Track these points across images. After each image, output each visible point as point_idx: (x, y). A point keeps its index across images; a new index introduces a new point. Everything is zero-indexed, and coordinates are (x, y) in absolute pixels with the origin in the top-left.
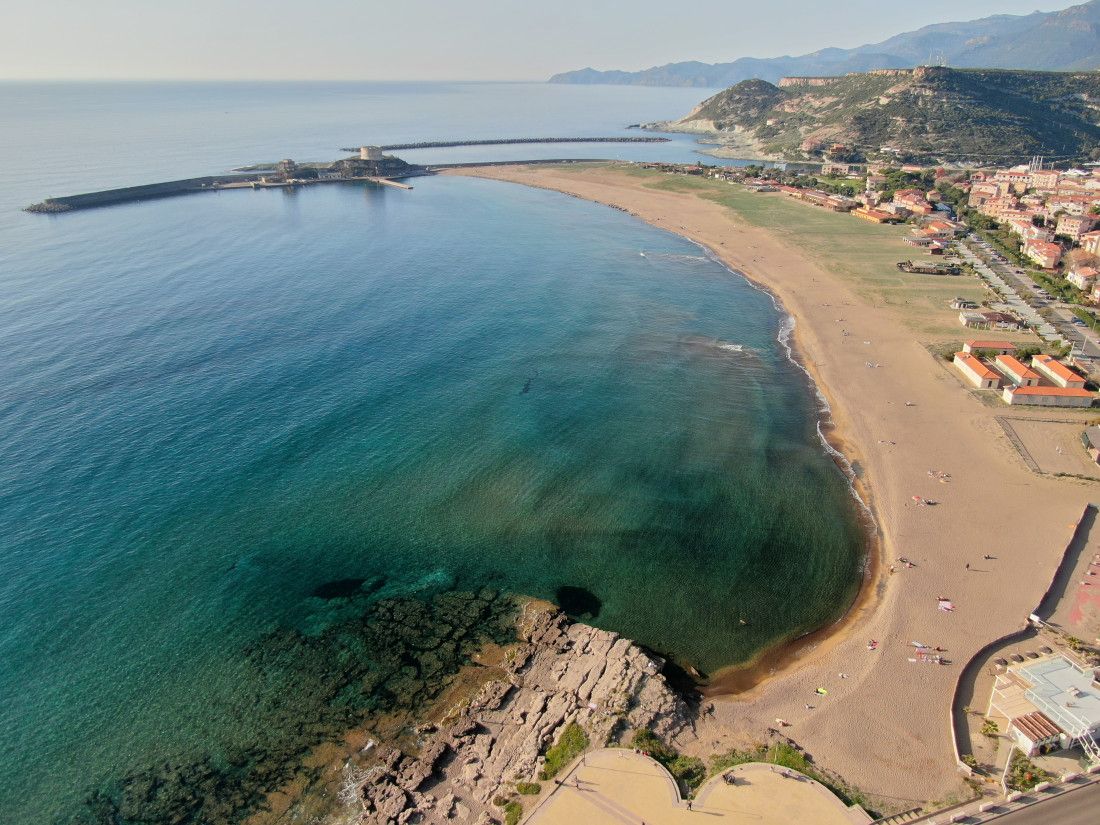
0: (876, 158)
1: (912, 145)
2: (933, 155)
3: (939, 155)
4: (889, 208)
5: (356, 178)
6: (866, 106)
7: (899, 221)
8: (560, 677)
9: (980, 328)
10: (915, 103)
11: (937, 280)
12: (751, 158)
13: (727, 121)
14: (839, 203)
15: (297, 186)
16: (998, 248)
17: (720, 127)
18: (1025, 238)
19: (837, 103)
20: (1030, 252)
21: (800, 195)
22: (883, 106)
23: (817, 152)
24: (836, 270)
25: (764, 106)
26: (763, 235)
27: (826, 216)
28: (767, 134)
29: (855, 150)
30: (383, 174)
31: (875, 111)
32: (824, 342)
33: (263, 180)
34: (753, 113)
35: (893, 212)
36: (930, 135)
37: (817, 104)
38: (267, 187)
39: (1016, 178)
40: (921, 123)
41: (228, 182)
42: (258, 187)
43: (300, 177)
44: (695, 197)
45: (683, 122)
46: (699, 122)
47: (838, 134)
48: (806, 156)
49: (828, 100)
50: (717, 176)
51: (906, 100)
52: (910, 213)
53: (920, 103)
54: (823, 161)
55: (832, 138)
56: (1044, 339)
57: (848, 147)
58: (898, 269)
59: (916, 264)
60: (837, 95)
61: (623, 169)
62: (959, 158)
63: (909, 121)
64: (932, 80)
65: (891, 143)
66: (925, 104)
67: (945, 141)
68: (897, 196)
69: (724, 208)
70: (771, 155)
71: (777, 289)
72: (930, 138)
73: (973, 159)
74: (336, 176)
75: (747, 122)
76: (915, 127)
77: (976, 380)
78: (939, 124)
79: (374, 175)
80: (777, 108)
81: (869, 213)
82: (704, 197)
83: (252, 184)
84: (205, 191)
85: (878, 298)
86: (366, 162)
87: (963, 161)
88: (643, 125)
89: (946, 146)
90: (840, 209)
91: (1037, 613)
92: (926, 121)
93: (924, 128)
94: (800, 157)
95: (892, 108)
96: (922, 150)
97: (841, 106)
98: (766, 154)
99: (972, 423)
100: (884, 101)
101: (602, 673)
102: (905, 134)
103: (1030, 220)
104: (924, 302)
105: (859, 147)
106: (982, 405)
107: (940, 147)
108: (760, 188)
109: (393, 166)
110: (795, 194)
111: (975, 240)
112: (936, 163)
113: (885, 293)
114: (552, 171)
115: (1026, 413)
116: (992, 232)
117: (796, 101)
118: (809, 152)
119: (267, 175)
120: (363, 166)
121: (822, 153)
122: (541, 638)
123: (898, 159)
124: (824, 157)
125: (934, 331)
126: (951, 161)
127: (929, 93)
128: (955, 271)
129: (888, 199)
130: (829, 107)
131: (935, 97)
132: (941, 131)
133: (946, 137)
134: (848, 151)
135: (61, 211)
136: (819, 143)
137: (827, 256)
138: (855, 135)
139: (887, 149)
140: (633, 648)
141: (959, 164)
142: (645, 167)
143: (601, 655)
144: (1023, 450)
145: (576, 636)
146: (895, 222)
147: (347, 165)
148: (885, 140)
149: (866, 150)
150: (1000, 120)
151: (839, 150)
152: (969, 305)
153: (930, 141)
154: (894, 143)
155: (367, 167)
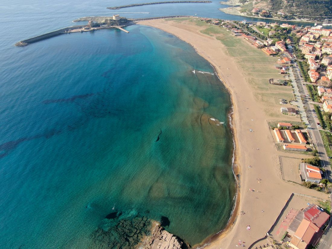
0: (276, 16)
1: (288, 12)
2: (294, 15)
3: (296, 16)
4: (273, 48)
5: (112, 26)
8: (159, 248)
9: (286, 114)
11: (279, 88)
12: (236, 14)
14: (258, 45)
16: (302, 71)
18: (310, 67)
20: (310, 73)
24: (251, 82)
26: (233, 61)
27: (254, 51)
29: (269, 13)
30: (120, 25)
32: (241, 119)
33: (84, 28)
35: (274, 50)
38: (85, 31)
39: (317, 31)
41: (73, 29)
42: (82, 32)
43: (95, 27)
44: (215, 38)
47: (265, 6)
48: (254, 14)
50: (223, 26)
52: (279, 50)
54: (259, 16)
55: (263, 8)
56: (302, 120)
57: (268, 12)
58: (269, 82)
59: (275, 80)
61: (195, 21)
65: (281, 10)
67: (299, 10)
68: (276, 43)
69: (223, 46)
70: (242, 13)
71: (232, 92)
72: (294, 9)
73: (307, 17)
74: (106, 26)
76: (290, 5)
78: (298, 3)
79: (117, 25)
81: (267, 51)
82: (218, 38)
83: (80, 30)
84: (66, 33)
85: (260, 97)
86: (115, 20)
87: (303, 18)
89: (299, 12)
90: (259, 48)
92: (294, 2)
93: (292, 5)
94: (252, 15)
96: (291, 14)
99: (272, 158)
101: (168, 248)
102: (286, 7)
103: (314, 57)
104: (272, 100)
105: (271, 11)
107: (297, 12)
108: (236, 34)
109: (123, 22)
111: (296, 66)
112: (295, 19)
113: (263, 95)
115: (288, 154)
116: (302, 61)
118: (255, 13)
119: (85, 26)
120: (114, 22)
121: (258, 14)
123: (283, 17)
124: (259, 15)
125: (272, 115)
126: (300, 18)
128: (286, 84)
129: (273, 44)
132: (298, 6)
134: (267, 13)
135: (25, 46)
136: (258, 10)
137: (249, 74)
138: (270, 7)
139: (280, 13)
140: (176, 240)
141: (302, 19)
142: (201, 21)
143: (169, 241)
144: (282, 171)
145: (164, 235)
146: (274, 55)
147: (109, 22)
148: (279, 9)
149: (273, 13)
150: (318, 2)
151: (264, 13)
152: (285, 102)
153: (294, 10)
154: (283, 10)
155: (115, 22)
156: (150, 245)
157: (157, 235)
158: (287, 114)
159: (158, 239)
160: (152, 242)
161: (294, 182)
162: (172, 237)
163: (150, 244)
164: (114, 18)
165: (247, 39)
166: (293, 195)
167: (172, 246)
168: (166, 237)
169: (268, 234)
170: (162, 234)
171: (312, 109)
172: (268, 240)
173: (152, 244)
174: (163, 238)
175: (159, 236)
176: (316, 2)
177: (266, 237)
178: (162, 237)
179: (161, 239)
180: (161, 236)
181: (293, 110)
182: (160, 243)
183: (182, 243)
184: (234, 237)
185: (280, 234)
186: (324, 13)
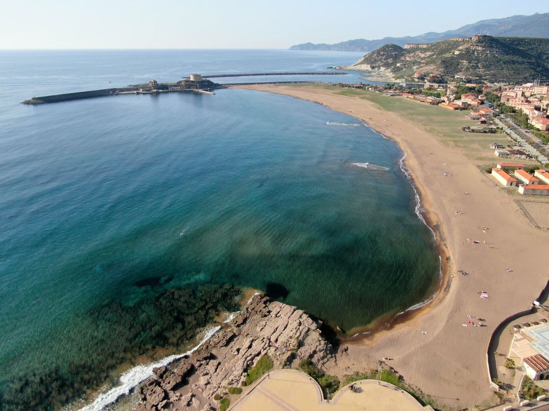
0: (453, 81)
1: (471, 75)
2: (483, 79)
3: (486, 79)
4: (459, 103)
5: (187, 89)
6: (448, 55)
7: (464, 109)
8: (261, 330)
9: (506, 158)
10: (473, 53)
11: (483, 136)
12: (388, 81)
13: (377, 65)
14: (432, 100)
15: (158, 94)
16: (516, 121)
17: (373, 68)
18: (530, 116)
19: (433, 55)
20: (532, 122)
21: (412, 97)
22: (456, 55)
23: (422, 78)
24: (430, 131)
25: (396, 58)
26: (392, 115)
27: (426, 107)
28: (396, 70)
29: (442, 77)
30: (201, 88)
31: (452, 58)
32: (422, 164)
33: (141, 90)
34: (390, 61)
35: (461, 104)
36: (481, 70)
37: (422, 56)
38: (143, 93)
39: (526, 90)
40: (476, 64)
41: (123, 91)
42: (138, 94)
43: (159, 89)
44: (358, 98)
45: (354, 65)
46: (363, 65)
47: (434, 70)
48: (416, 80)
49: (428, 54)
50: (370, 89)
51: (468, 52)
52: (470, 105)
53: (476, 54)
54: (425, 83)
55: (430, 71)
56: (541, 163)
57: (438, 76)
58: (462, 130)
59: (472, 128)
60: (433, 51)
61: (323, 86)
62: (496, 81)
63: (470, 63)
64: (482, 42)
65: (460, 73)
66: (478, 54)
67: (489, 73)
68: (463, 97)
69: (372, 103)
71: (398, 139)
72: (481, 71)
73: (503, 81)
74: (178, 88)
75: (387, 65)
76: (473, 66)
77: (504, 182)
78: (485, 64)
79: (197, 88)
80: (403, 58)
81: (448, 105)
82: (363, 98)
83: (135, 92)
84: (112, 95)
85: (452, 143)
86: (193, 81)
87: (498, 83)
88: (334, 67)
89: (489, 75)
90: (432, 103)
91: (538, 300)
92: (479, 62)
93: (477, 66)
94: (413, 81)
95: (461, 56)
96: (476, 77)
97: (435, 56)
98: (396, 79)
99: (501, 203)
100: (457, 53)
101: (285, 328)
102: (467, 69)
103: (533, 108)
104: (476, 146)
105: (444, 76)
106: (507, 194)
107: (485, 75)
108: (392, 94)
109: (206, 84)
110: (410, 97)
111: (504, 117)
112: (484, 83)
113: (455, 141)
114: (286, 87)
115: (531, 198)
116: (512, 114)
117: (413, 54)
118: (418, 78)
119: (144, 88)
120: (191, 84)
121: (424, 79)
122: (253, 309)
123: (464, 81)
125: (481, 159)
126: (492, 82)
127: (480, 48)
128: (492, 131)
129: (458, 98)
130: (429, 57)
131: (483, 51)
132: (486, 67)
133: (489, 70)
134: (438, 78)
136: (423, 74)
137: (425, 125)
138: (442, 70)
139: (459, 77)
140: (304, 315)
141: (496, 84)
142: (333, 85)
143: (286, 318)
144: (529, 217)
145: (273, 308)
146: (462, 109)
147: (183, 83)
148: (457, 72)
149: (448, 77)
150: (517, 62)
151: (433, 77)
152: (499, 147)
153: (481, 72)
154: (462, 73)
155: (193, 84)
156: (238, 326)
157: (255, 310)
158: (510, 158)
159: (258, 316)
160: (242, 321)
162: (294, 310)
163: (237, 324)
164: (192, 79)
167: (296, 324)
168: (278, 310)
169: (537, 303)
170: (269, 307)
174: (271, 313)
175: (261, 310)
176: (514, 62)
177: (534, 310)
178: (269, 312)
179: (265, 316)
180: (265, 311)
181: (520, 153)
182: (264, 323)
183: (321, 322)
184: (452, 312)
186: (530, 76)
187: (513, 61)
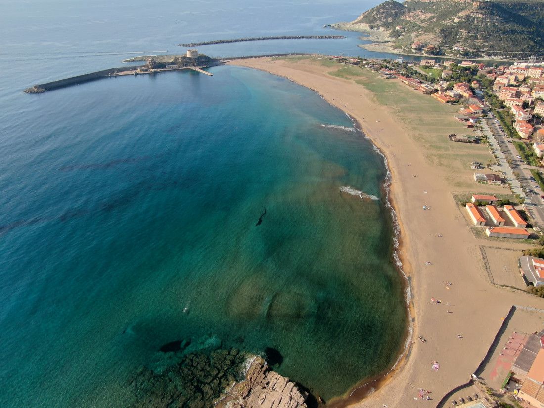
0: (450, 53)
1: (469, 46)
2: (480, 52)
3: (483, 52)
4: (451, 93)
5: (184, 68)
6: (447, 23)
7: (455, 102)
8: (262, 403)
9: (483, 183)
10: (473, 21)
11: (467, 148)
12: (386, 52)
14: (426, 89)
16: (502, 124)
17: (372, 27)
18: (517, 118)
19: (433, 18)
20: (517, 126)
22: (456, 23)
23: (419, 49)
24: (418, 139)
26: (385, 111)
27: (419, 98)
28: (396, 34)
29: (439, 49)
30: (198, 65)
31: (452, 26)
32: (405, 191)
33: (139, 70)
35: (453, 96)
36: (479, 40)
37: (423, 17)
38: (141, 74)
39: (520, 71)
40: (475, 33)
41: (122, 71)
42: (136, 74)
43: (159, 67)
44: (354, 82)
46: (362, 24)
47: (432, 39)
48: (414, 51)
49: (429, 15)
50: (366, 66)
51: (468, 20)
52: (461, 96)
53: (475, 22)
54: (423, 54)
55: (428, 41)
56: (513, 192)
57: (436, 47)
58: (448, 138)
59: (459, 137)
60: (433, 13)
61: (319, 60)
62: (493, 54)
63: (469, 32)
64: (483, 9)
65: (458, 44)
66: (478, 22)
67: (486, 44)
68: (455, 86)
69: (367, 91)
70: (396, 50)
71: (387, 152)
72: (479, 42)
73: (500, 54)
74: (175, 66)
76: (472, 36)
77: (474, 220)
78: (484, 34)
79: (194, 66)
80: (402, 18)
81: (441, 97)
82: (358, 82)
83: (133, 72)
84: (110, 77)
85: (436, 159)
86: (190, 59)
87: (495, 56)
89: (487, 46)
90: (426, 93)
91: (475, 374)
92: (478, 33)
93: (476, 36)
94: (411, 52)
95: (460, 25)
96: (474, 49)
97: (435, 20)
98: (394, 49)
99: (468, 249)
100: (457, 20)
101: (280, 402)
102: (466, 40)
103: (521, 104)
104: (458, 164)
105: (442, 47)
106: (474, 237)
107: (483, 47)
108: (387, 76)
109: (203, 60)
110: (405, 81)
111: (491, 117)
112: (481, 56)
113: (440, 156)
114: (282, 62)
115: (495, 244)
116: (500, 110)
117: (413, 14)
118: (416, 49)
119: (141, 67)
120: (188, 61)
121: (422, 50)
122: (255, 380)
123: (461, 54)
124: (423, 52)
125: (459, 185)
126: (489, 55)
127: (480, 16)
128: (477, 141)
129: (450, 88)
130: (429, 20)
131: (483, 18)
132: (485, 38)
133: (487, 41)
134: (436, 49)
135: (41, 93)
136: (421, 44)
137: (415, 128)
138: (440, 39)
139: (456, 48)
140: (295, 387)
141: (493, 57)
142: (330, 60)
143: (280, 391)
145: (271, 379)
146: (453, 103)
147: (180, 60)
148: (455, 43)
149: (446, 48)
150: (517, 31)
151: (431, 48)
152: (480, 166)
153: (479, 44)
154: (460, 44)
155: (190, 61)
156: (244, 398)
157: (257, 380)
158: (487, 184)
159: (259, 388)
160: (247, 393)
161: (512, 288)
162: (287, 383)
163: (244, 395)
164: (189, 55)
165: (407, 82)
166: (513, 309)
167: (288, 398)
168: (275, 382)
169: (475, 376)
170: (268, 377)
171: (528, 176)
172: (476, 388)
173: (247, 396)
174: (269, 385)
175: (261, 382)
176: (513, 32)
177: (471, 383)
178: (268, 383)
179: (265, 388)
180: (264, 382)
181: (497, 178)
182: (264, 395)
183: (307, 394)
184: (408, 383)
185: (497, 376)
186: (528, 48)
187: (513, 30)
